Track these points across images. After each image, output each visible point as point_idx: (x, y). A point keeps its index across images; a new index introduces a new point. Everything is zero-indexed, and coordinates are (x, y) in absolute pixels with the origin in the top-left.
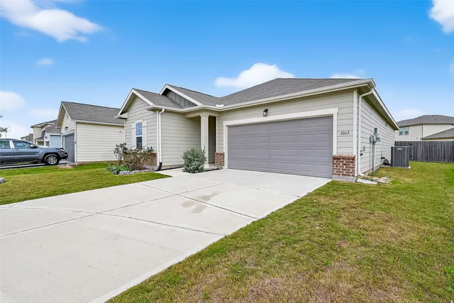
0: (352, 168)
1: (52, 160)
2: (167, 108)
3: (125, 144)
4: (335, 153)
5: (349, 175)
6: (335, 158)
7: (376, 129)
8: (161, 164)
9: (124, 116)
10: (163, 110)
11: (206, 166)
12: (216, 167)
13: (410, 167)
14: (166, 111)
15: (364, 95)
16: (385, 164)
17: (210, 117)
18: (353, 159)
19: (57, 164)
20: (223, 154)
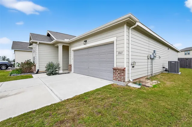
0: (122, 76)
1: (4, 67)
2: (40, 41)
3: (30, 60)
4: (115, 66)
5: (121, 81)
6: (114, 69)
7: (154, 51)
8: (38, 70)
9: (30, 47)
10: (38, 43)
11: (61, 71)
12: (68, 72)
13: (180, 73)
14: (40, 43)
15: (133, 27)
16: (166, 71)
17: (63, 46)
18: (124, 70)
19: (6, 69)
20: (71, 65)
